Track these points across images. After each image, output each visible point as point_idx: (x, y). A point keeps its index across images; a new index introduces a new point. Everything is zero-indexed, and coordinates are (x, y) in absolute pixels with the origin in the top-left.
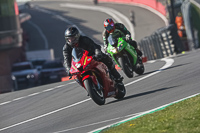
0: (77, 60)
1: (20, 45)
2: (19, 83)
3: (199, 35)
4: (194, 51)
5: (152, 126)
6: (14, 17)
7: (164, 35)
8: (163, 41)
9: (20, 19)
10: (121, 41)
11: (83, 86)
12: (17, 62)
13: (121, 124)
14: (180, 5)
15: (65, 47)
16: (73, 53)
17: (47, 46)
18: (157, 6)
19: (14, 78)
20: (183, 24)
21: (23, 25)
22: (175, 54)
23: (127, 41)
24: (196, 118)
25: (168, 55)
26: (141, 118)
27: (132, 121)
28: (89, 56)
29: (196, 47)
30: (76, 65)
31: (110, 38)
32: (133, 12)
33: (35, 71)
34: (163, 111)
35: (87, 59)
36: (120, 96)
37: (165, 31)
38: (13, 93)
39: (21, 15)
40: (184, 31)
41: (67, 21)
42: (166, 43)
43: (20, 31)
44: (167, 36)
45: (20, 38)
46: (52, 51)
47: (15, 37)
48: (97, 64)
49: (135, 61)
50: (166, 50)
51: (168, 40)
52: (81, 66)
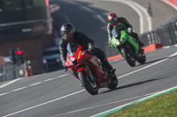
0: (71, 54)
1: (50, 32)
2: (49, 66)
5: (167, 104)
6: (45, 8)
9: (50, 9)
12: (48, 47)
13: (140, 102)
15: (61, 42)
16: (68, 48)
19: (45, 62)
21: (53, 15)
23: (130, 34)
26: (157, 97)
27: (150, 100)
30: (71, 59)
31: (114, 31)
32: (150, 4)
35: (81, 53)
36: (113, 86)
38: (44, 75)
39: (51, 6)
41: (92, 11)
43: (50, 20)
45: (50, 27)
47: (45, 25)
48: (90, 58)
49: (137, 52)
52: (76, 60)
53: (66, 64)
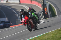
3: (52, 13)
4: (50, 18)
7: (41, 13)
8: (41, 15)
10: (33, 14)
11: (25, 26)
14: (46, 4)
17: (5, 17)
18: (39, 4)
20: (47, 10)
22: (44, 19)
23: (35, 14)
24: (51, 38)
25: (42, 19)
28: (27, 17)
29: (51, 17)
33: (2, 24)
34: (41, 36)
35: (27, 18)
36: (36, 29)
37: (41, 12)
40: (47, 12)
42: (42, 16)
44: (42, 14)
46: (7, 18)
49: (37, 20)
50: (42, 18)
51: (42, 15)
52: (25, 20)
53: (22, 21)
